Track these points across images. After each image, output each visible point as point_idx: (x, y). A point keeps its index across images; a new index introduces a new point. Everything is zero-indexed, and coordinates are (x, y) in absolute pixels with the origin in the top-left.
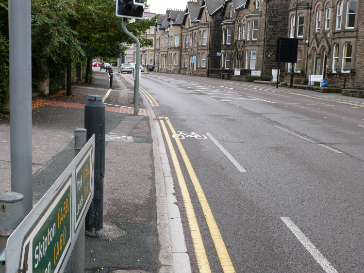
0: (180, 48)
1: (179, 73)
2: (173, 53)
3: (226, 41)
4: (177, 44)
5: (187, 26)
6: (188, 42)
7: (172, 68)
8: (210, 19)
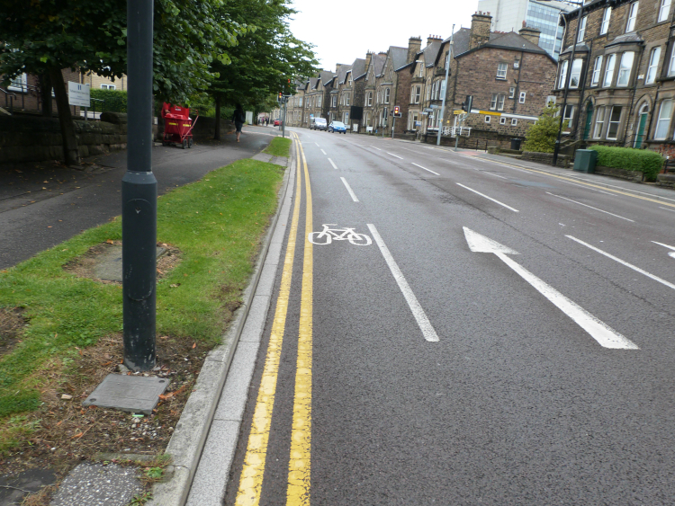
0: (303, 108)
1: (302, 127)
2: (297, 111)
3: (333, 105)
4: (301, 105)
5: (308, 91)
6: (309, 103)
7: (297, 123)
8: (323, 89)
